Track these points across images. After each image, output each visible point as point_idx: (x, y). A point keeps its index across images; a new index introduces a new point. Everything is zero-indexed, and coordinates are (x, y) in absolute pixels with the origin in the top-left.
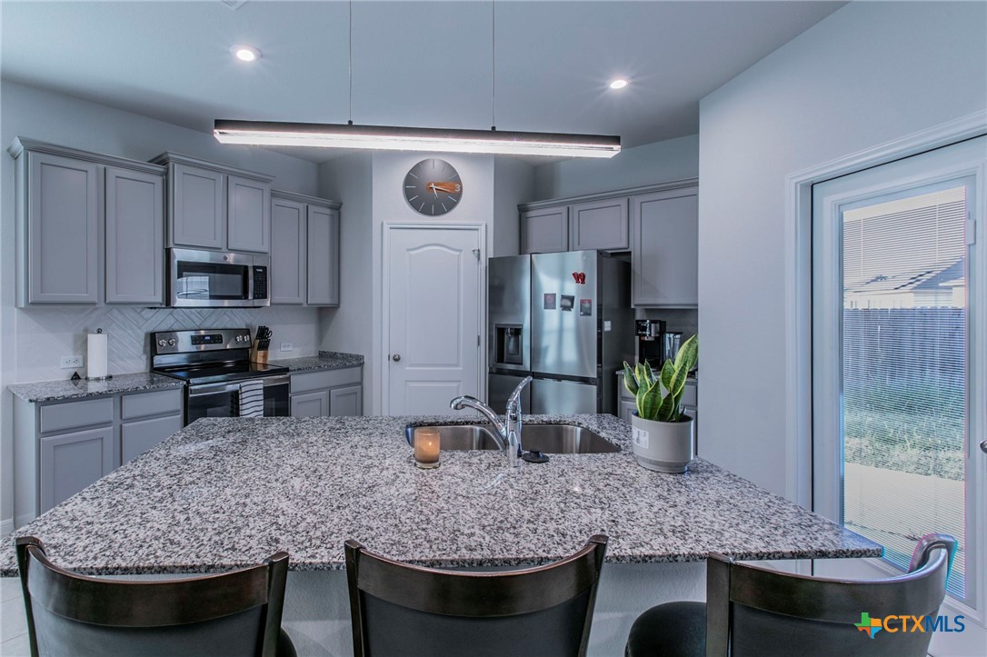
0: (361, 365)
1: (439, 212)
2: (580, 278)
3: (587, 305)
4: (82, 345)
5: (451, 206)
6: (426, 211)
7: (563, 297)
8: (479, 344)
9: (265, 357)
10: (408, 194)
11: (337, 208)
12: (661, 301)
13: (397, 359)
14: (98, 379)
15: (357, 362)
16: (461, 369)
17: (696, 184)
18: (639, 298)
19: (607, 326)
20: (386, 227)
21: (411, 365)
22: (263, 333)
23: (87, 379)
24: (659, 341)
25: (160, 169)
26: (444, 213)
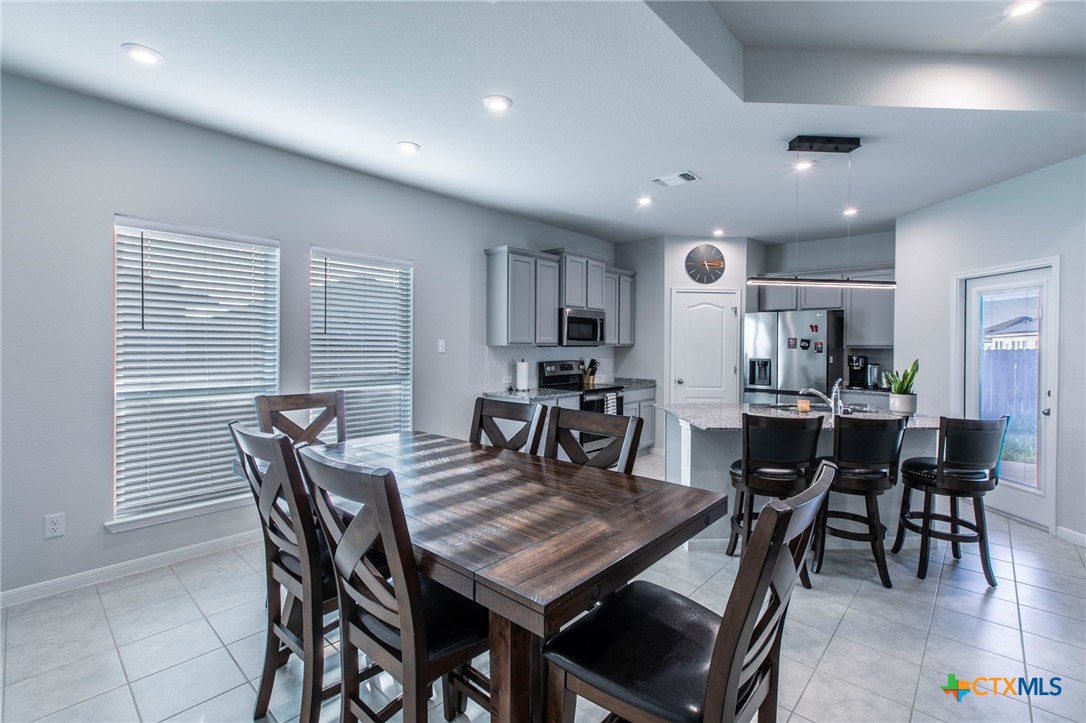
0: (654, 386)
1: (710, 281)
2: (814, 328)
3: (819, 346)
4: (513, 370)
5: (718, 277)
6: (701, 281)
7: (802, 341)
8: (735, 372)
9: (593, 380)
10: (689, 268)
11: (633, 277)
12: (865, 343)
13: (680, 382)
14: (523, 391)
15: (651, 384)
16: (722, 389)
17: (893, 267)
18: (849, 341)
19: (831, 358)
20: (674, 291)
21: (690, 387)
22: (593, 363)
23: (517, 390)
24: (864, 370)
25: (557, 257)
26: (713, 281)
